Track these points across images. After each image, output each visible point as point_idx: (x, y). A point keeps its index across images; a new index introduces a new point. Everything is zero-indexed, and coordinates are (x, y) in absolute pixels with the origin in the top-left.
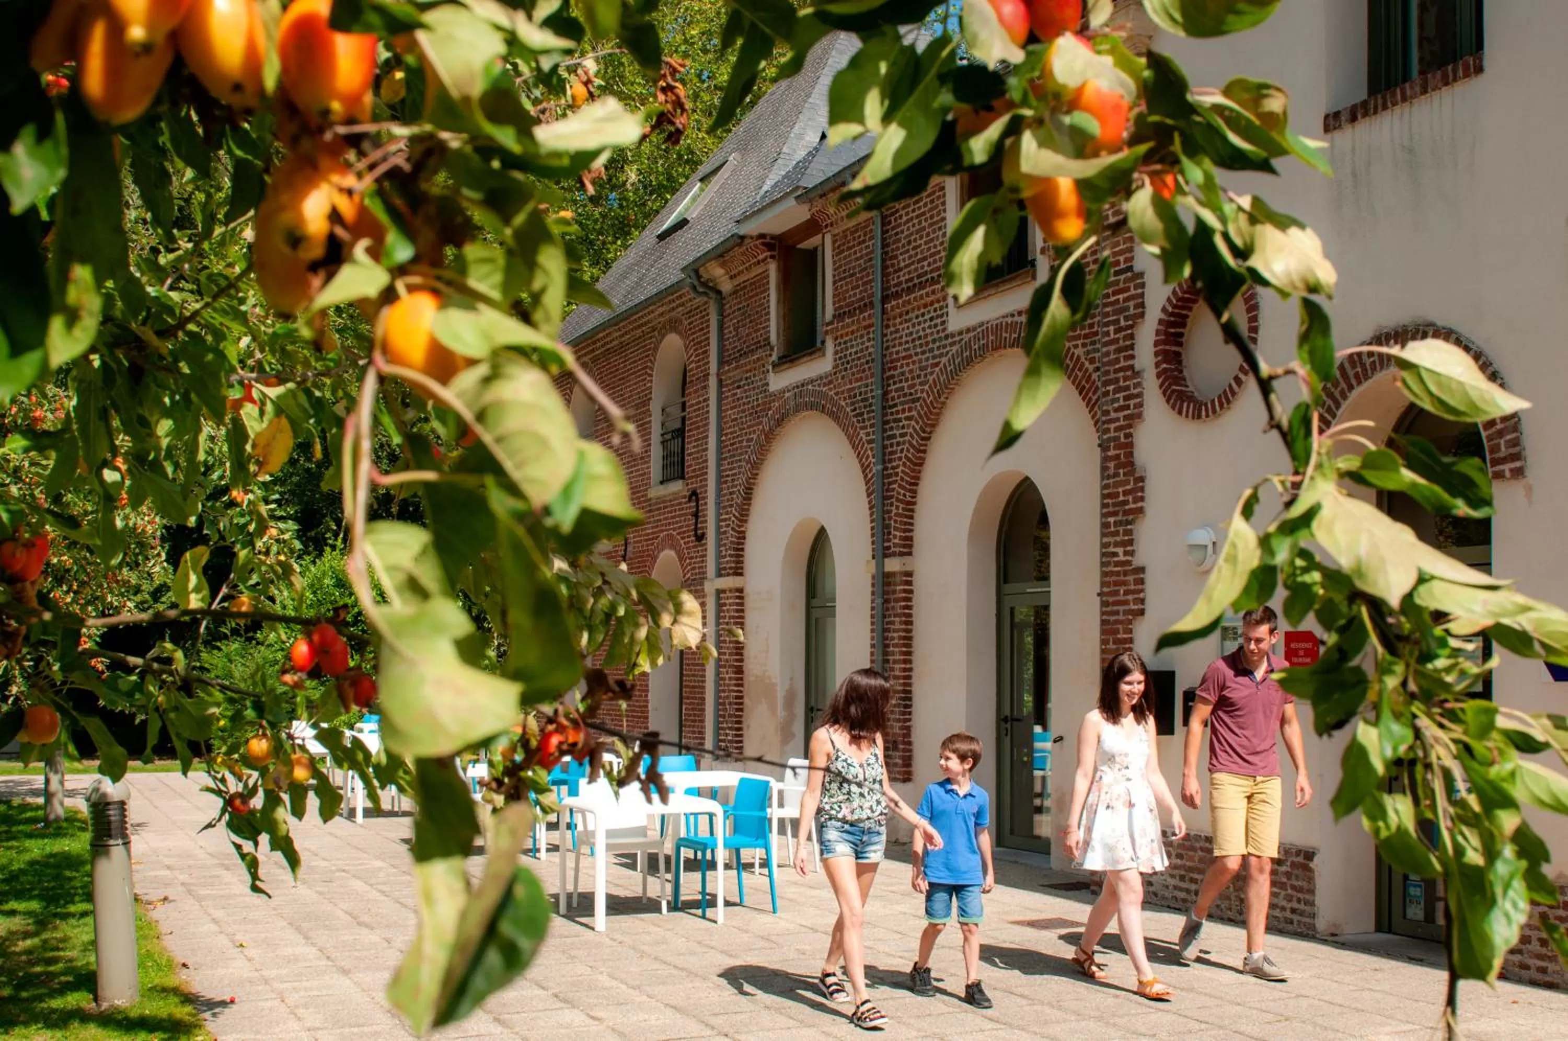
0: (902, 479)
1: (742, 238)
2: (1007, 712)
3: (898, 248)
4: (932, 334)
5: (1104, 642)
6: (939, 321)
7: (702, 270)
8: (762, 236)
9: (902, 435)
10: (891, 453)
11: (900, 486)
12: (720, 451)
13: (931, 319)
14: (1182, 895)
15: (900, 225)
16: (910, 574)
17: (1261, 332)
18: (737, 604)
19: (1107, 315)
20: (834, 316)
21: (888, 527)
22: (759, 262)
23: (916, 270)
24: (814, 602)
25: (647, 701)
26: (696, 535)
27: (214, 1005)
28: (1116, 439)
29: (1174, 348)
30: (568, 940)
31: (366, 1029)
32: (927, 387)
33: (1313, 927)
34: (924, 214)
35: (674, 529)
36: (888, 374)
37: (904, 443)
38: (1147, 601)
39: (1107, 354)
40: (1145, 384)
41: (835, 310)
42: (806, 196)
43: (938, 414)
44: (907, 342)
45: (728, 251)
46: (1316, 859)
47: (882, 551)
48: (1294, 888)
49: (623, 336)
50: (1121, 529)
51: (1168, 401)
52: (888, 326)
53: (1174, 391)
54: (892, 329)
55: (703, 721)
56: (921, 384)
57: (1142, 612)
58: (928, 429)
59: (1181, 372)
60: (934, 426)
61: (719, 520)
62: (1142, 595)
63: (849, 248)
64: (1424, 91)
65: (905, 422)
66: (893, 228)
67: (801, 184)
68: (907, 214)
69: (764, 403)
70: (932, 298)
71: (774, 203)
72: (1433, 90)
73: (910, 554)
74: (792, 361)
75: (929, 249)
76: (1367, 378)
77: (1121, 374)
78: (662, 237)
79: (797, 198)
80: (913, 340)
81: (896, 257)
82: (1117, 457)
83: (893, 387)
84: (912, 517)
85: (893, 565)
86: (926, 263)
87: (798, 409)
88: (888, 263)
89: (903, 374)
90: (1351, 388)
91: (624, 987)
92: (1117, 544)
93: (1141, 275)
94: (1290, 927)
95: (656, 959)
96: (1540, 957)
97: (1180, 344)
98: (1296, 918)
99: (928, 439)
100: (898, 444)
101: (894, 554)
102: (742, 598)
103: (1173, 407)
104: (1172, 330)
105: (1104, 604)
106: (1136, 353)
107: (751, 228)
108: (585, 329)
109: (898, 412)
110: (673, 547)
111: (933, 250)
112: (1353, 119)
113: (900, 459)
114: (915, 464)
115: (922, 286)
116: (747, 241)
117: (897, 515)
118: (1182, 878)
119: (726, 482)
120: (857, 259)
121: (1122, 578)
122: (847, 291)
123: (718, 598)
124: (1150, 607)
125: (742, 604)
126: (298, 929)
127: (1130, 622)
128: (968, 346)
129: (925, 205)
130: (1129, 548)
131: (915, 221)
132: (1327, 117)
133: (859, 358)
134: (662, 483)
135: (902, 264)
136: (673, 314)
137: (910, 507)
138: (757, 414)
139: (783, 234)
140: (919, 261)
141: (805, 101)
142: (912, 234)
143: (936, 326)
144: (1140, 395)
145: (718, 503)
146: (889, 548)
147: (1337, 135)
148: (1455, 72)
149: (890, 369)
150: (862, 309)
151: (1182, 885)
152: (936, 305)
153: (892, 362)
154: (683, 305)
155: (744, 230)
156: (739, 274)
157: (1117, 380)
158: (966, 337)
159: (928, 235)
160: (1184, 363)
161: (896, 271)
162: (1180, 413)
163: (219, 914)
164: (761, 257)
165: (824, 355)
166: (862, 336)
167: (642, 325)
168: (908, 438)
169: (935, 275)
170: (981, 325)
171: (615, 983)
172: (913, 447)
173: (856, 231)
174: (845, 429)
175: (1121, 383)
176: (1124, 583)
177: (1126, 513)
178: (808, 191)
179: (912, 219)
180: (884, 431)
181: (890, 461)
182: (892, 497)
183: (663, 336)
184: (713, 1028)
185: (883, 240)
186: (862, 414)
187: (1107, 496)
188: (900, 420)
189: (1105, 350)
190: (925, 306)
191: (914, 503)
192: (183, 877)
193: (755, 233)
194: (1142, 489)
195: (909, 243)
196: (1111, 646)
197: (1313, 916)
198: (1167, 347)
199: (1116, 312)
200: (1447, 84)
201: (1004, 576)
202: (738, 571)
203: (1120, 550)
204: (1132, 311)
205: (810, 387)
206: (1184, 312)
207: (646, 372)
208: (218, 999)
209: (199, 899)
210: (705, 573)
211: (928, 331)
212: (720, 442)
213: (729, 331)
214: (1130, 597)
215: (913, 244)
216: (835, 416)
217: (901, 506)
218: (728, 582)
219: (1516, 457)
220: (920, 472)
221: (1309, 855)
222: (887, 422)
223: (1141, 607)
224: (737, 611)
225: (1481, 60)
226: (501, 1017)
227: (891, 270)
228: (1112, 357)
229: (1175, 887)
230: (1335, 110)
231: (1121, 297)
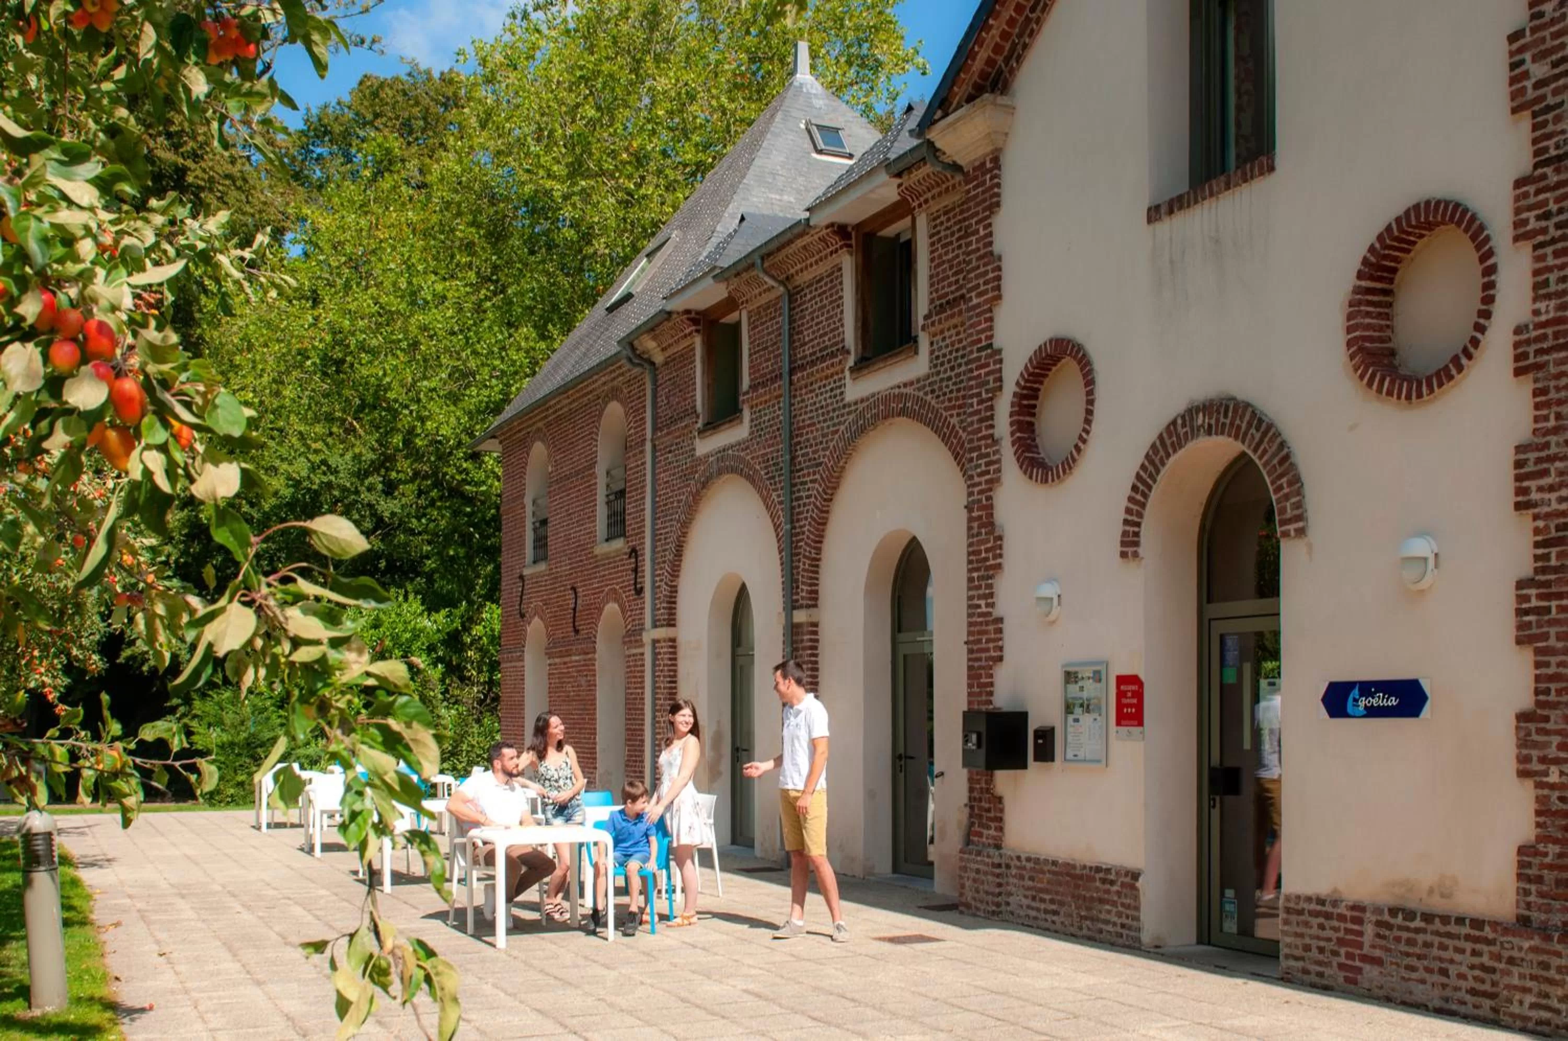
0: (808, 538)
1: (670, 313)
2: (901, 750)
3: (803, 324)
4: (832, 404)
5: (970, 686)
6: (838, 391)
7: (636, 343)
8: (687, 312)
9: (808, 497)
10: (799, 513)
11: (806, 544)
12: (654, 512)
13: (832, 390)
14: (1033, 913)
15: (804, 303)
16: (815, 625)
17: (1096, 404)
18: (671, 653)
19: (971, 388)
20: (750, 387)
21: (797, 581)
22: (685, 336)
23: (818, 344)
24: (740, 651)
25: (595, 743)
26: (635, 589)
27: (132, 1012)
28: (980, 501)
29: (1028, 419)
30: (469, 956)
31: (260, 1030)
32: (828, 453)
33: (1138, 940)
34: (824, 292)
35: (617, 584)
36: (796, 440)
37: (809, 504)
38: (1005, 649)
39: (972, 423)
40: (1003, 451)
41: (752, 380)
42: (722, 275)
43: (838, 478)
44: (811, 411)
45: (658, 325)
46: (1141, 879)
47: (792, 605)
48: (1123, 905)
49: (570, 403)
50: (983, 583)
51: (1021, 467)
52: (795, 396)
53: (1026, 458)
54: (799, 399)
55: (642, 761)
56: (823, 449)
57: (1000, 659)
58: (829, 491)
59: (1034, 440)
60: (835, 488)
61: (654, 576)
62: (1000, 643)
63: (762, 324)
64: (1228, 187)
65: (810, 485)
66: (799, 306)
67: (718, 264)
68: (811, 292)
69: (692, 467)
70: (832, 370)
71: (695, 281)
72: (1235, 186)
73: (815, 606)
74: (714, 428)
75: (829, 325)
76: (1181, 447)
77: (983, 442)
78: (611, 309)
79: (714, 277)
80: (817, 410)
81: (801, 332)
82: (980, 517)
83: (799, 453)
84: (817, 572)
85: (800, 616)
86: (826, 338)
87: (720, 473)
88: (796, 337)
89: (808, 440)
90: (1168, 455)
91: (502, 995)
92: (980, 597)
93: (999, 351)
94: (1120, 941)
95: (541, 971)
96: (1319, 963)
97: (1034, 415)
98: (1125, 932)
99: (831, 500)
100: (805, 505)
101: (801, 607)
102: (675, 647)
103: (1025, 473)
104: (1025, 402)
105: (970, 651)
106: (995, 422)
107: (676, 305)
108: (539, 396)
109: (804, 476)
110: (616, 600)
111: (832, 326)
112: (1171, 212)
113: (806, 518)
114: (819, 524)
115: (823, 359)
116: (674, 316)
117: (804, 570)
118: (1034, 898)
119: (660, 540)
120: (769, 334)
121: (984, 628)
122: (760, 364)
123: (654, 647)
124: (1007, 653)
125: (675, 653)
126: (230, 949)
127: (991, 668)
128: (862, 415)
129: (826, 284)
130: (990, 601)
131: (818, 299)
132: (1149, 210)
133: (771, 426)
134: (607, 540)
135: (807, 339)
136: (615, 383)
137: (815, 564)
138: (686, 476)
139: (707, 310)
140: (821, 336)
141: (740, 182)
142: (814, 311)
143: (835, 396)
144: (998, 461)
145: (653, 560)
146: (797, 601)
147: (1158, 226)
148: (1252, 170)
149: (797, 436)
150: (773, 380)
151: (1034, 904)
152: (836, 377)
153: (799, 429)
154: (622, 374)
155: (670, 306)
156: (670, 345)
157: (979, 448)
158: (860, 407)
159: (828, 312)
160: (1037, 432)
161: (802, 345)
162: (1031, 477)
163: (163, 936)
164: (687, 331)
165: (741, 422)
166: (774, 406)
167: (588, 393)
168: (813, 499)
169: (834, 349)
170: (873, 395)
171: (496, 991)
172: (817, 507)
173: (768, 308)
174: (760, 492)
175: (983, 451)
176: (986, 632)
177: (988, 568)
178: (724, 270)
179: (814, 297)
180: (792, 493)
181: (798, 520)
182: (799, 554)
183: (606, 404)
184: (566, 1027)
185: (790, 316)
186: (773, 477)
187: (973, 554)
188: (806, 483)
189: (969, 420)
190: (827, 378)
191: (819, 560)
192: (139, 905)
193: (681, 309)
194: (1000, 547)
195: (812, 319)
196: (976, 689)
197: (1139, 930)
198: (1021, 418)
199: (979, 386)
200: (1245, 181)
201: (898, 626)
202: (671, 622)
203: (982, 603)
204: (991, 385)
205: (730, 452)
206: (1036, 386)
207: (592, 437)
208: (138, 1006)
209: (148, 923)
210: (643, 624)
211: (829, 401)
212: (654, 502)
213: (662, 401)
214: (991, 645)
215: (816, 321)
216: (751, 479)
217: (808, 562)
218: (662, 633)
219: (1299, 518)
220: (823, 530)
221: (1135, 876)
222: (795, 485)
223: (999, 653)
224: (670, 659)
225: (1273, 162)
226: (384, 1020)
227: (797, 344)
228: (976, 426)
229: (1029, 907)
230: (1157, 203)
231: (983, 371)
